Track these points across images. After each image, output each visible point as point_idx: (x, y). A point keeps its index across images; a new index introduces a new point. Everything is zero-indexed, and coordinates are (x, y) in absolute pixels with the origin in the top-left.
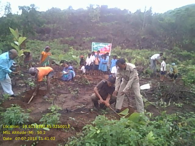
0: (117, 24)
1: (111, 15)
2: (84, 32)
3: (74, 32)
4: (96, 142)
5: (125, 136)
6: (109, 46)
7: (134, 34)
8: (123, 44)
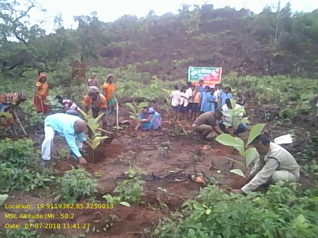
0: (228, 35)
1: (218, 20)
2: (175, 52)
3: (158, 51)
4: (205, 228)
5: (254, 220)
6: (217, 72)
7: (259, 50)
8: (242, 68)
